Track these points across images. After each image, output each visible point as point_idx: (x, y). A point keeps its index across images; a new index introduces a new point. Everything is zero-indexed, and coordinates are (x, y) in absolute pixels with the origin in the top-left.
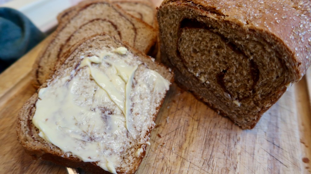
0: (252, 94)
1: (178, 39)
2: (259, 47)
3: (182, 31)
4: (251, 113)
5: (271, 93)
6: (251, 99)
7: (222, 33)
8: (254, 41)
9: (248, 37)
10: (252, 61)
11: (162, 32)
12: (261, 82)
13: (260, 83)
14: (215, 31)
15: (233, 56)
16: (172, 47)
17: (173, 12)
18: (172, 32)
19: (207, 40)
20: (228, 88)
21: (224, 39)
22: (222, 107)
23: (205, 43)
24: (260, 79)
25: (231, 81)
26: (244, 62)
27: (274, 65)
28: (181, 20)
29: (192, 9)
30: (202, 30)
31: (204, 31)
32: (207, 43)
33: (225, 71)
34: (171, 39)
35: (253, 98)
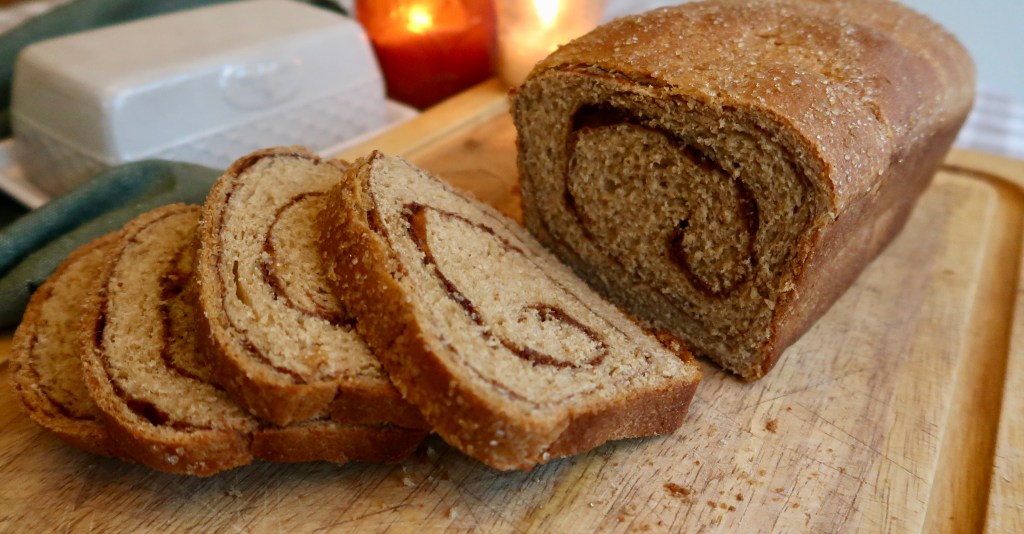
0: (751, 270)
1: (568, 162)
2: (747, 144)
3: (576, 139)
4: (755, 324)
5: (788, 254)
6: (750, 284)
7: (668, 125)
8: (736, 132)
9: (722, 124)
10: (738, 182)
11: (525, 151)
12: (764, 232)
13: (762, 235)
14: (652, 123)
15: (698, 179)
16: (553, 187)
17: (554, 95)
18: (552, 144)
19: (638, 149)
20: (695, 269)
21: (674, 139)
22: (688, 330)
23: (631, 159)
24: (762, 222)
25: (701, 248)
26: (722, 187)
27: (782, 180)
28: (572, 112)
29: (598, 81)
30: (623, 128)
31: (627, 130)
32: (637, 158)
33: (684, 224)
34: (549, 164)
35: (754, 280)
